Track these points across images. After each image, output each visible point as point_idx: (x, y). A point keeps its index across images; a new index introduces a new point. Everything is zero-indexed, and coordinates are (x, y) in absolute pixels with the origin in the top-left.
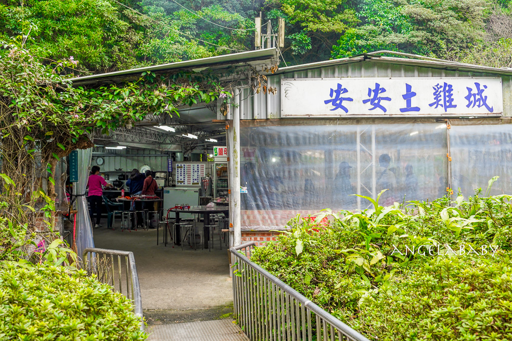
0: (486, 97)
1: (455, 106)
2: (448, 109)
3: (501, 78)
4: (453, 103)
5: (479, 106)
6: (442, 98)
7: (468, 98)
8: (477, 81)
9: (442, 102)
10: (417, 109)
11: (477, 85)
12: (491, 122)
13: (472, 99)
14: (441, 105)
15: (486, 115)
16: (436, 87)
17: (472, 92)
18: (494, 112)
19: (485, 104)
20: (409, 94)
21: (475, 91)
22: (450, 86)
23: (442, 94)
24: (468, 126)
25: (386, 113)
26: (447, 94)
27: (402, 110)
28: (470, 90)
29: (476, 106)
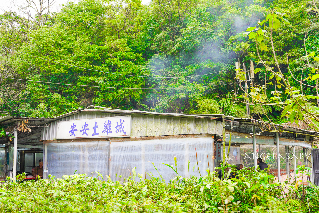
0: (123, 126)
1: (111, 132)
2: (109, 134)
3: (130, 116)
4: (111, 131)
5: (120, 132)
6: (107, 128)
7: (116, 127)
8: (121, 118)
9: (107, 130)
10: (98, 134)
11: (121, 120)
12: (127, 140)
13: (118, 128)
14: (106, 132)
15: (123, 136)
16: (105, 123)
17: (118, 124)
18: (126, 135)
19: (123, 130)
20: (96, 127)
21: (119, 124)
22: (110, 122)
23: (107, 126)
24: (118, 142)
25: (87, 136)
26: (109, 126)
27: (93, 135)
28: (117, 123)
29: (119, 132)
